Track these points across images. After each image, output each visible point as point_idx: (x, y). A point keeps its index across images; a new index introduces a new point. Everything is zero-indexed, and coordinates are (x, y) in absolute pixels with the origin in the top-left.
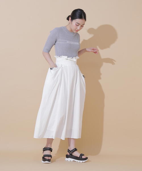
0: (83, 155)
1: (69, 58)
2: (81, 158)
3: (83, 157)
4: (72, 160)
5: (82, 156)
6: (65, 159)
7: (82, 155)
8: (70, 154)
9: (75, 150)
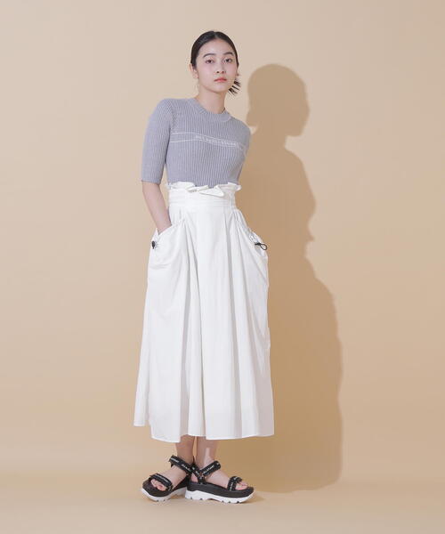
0: (239, 480)
1: (198, 188)
2: (234, 489)
3: (239, 487)
4: (206, 496)
5: (234, 486)
6: (185, 493)
7: (234, 481)
8: (198, 479)
9: (216, 466)
